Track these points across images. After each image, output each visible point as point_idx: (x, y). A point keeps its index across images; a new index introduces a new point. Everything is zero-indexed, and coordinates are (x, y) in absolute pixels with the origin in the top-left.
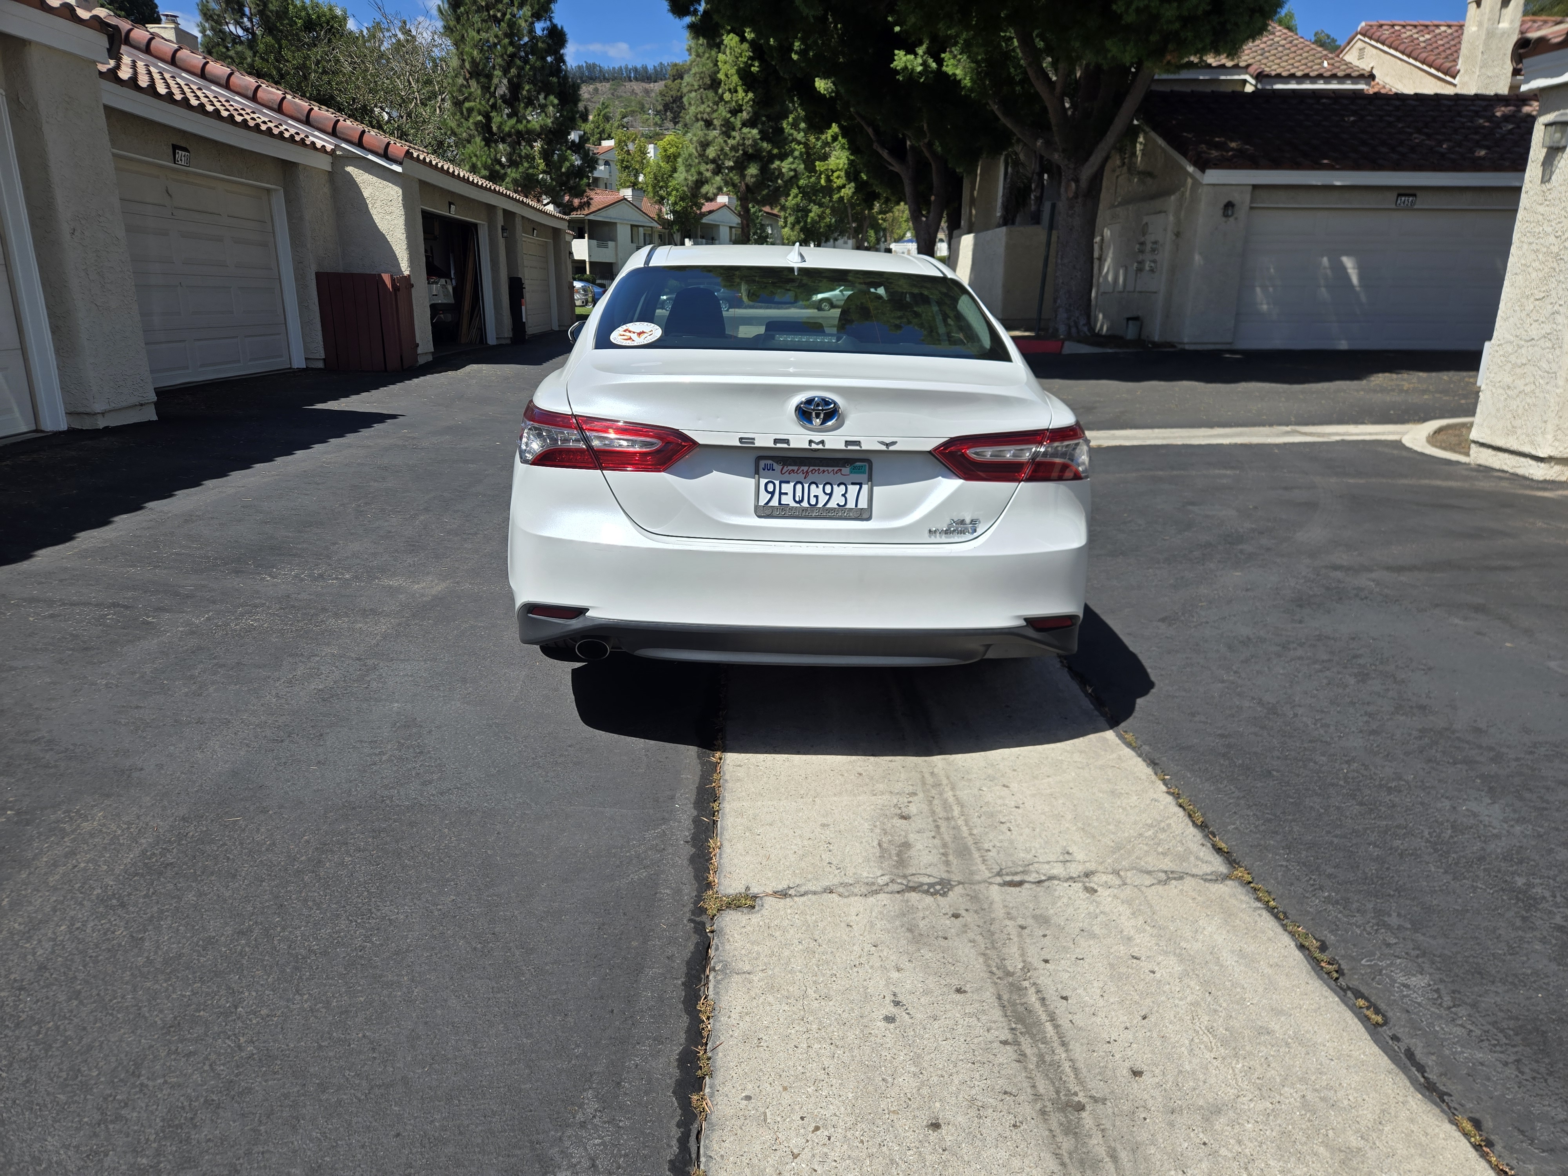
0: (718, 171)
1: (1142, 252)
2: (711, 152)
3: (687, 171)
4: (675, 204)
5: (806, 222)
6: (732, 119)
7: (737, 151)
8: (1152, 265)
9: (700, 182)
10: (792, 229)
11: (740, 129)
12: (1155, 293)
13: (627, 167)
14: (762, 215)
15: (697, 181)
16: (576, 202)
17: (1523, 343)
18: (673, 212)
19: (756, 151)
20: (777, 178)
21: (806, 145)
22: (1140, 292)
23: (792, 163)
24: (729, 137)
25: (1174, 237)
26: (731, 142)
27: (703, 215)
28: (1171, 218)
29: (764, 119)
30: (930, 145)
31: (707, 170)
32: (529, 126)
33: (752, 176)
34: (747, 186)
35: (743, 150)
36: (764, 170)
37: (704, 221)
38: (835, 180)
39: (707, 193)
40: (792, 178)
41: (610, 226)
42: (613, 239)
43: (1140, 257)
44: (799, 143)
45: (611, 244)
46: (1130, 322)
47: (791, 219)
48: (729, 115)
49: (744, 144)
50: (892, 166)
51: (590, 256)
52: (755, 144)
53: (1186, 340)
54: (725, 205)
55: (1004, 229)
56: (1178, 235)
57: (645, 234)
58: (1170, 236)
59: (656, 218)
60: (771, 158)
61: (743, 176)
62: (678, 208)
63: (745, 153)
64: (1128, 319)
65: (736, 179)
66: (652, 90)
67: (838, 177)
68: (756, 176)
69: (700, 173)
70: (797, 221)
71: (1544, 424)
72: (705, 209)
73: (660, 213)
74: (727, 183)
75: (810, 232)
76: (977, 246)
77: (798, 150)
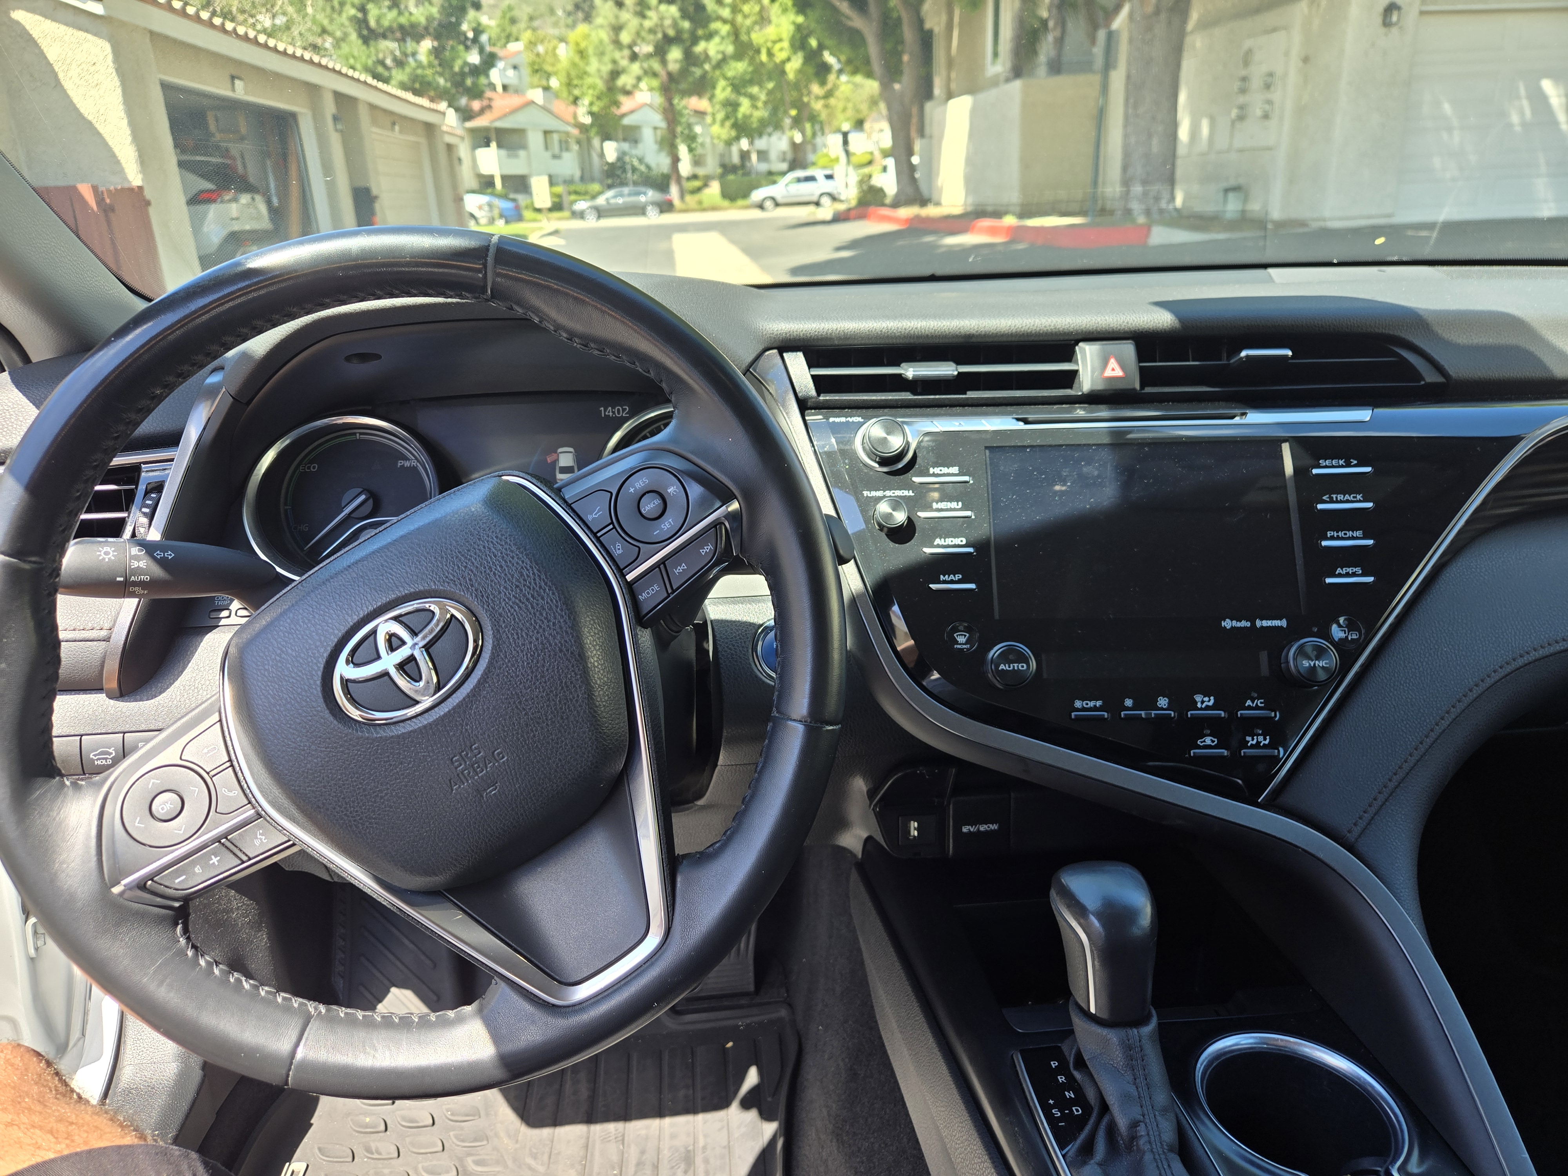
0: (634, 57)
1: (1243, 91)
2: (625, 37)
3: (600, 61)
4: (591, 104)
5: (736, 116)
7: (655, 34)
8: (1267, 107)
9: (615, 74)
10: (722, 125)
11: (657, 8)
12: (1269, 149)
13: (537, 71)
14: (687, 112)
15: (612, 71)
16: (476, 105)
18: (591, 113)
19: (677, 32)
20: (704, 62)
21: (732, 23)
22: (1241, 151)
23: (721, 43)
24: (645, 18)
25: (1301, 64)
26: (647, 24)
27: (624, 115)
28: (1297, 38)
31: (623, 60)
32: (413, 19)
33: (676, 61)
34: (670, 74)
35: (663, 32)
36: (688, 54)
37: (625, 120)
38: (778, 53)
39: (625, 85)
40: (720, 62)
41: (520, 132)
42: (524, 146)
43: (1241, 99)
44: (725, 21)
45: (522, 153)
46: (1231, 196)
47: (720, 116)
49: (662, 26)
50: (852, 20)
51: (500, 168)
52: (675, 24)
53: (1327, 214)
54: (646, 104)
55: (1017, 84)
56: (1306, 60)
57: (560, 141)
58: (1295, 62)
59: (572, 121)
60: (695, 40)
61: (664, 62)
62: (595, 109)
63: (665, 36)
64: (1227, 191)
65: (656, 65)
67: (781, 50)
68: (679, 61)
69: (614, 62)
70: (727, 117)
72: (624, 109)
73: (575, 116)
74: (646, 73)
75: (742, 129)
76: (975, 112)
77: (725, 29)
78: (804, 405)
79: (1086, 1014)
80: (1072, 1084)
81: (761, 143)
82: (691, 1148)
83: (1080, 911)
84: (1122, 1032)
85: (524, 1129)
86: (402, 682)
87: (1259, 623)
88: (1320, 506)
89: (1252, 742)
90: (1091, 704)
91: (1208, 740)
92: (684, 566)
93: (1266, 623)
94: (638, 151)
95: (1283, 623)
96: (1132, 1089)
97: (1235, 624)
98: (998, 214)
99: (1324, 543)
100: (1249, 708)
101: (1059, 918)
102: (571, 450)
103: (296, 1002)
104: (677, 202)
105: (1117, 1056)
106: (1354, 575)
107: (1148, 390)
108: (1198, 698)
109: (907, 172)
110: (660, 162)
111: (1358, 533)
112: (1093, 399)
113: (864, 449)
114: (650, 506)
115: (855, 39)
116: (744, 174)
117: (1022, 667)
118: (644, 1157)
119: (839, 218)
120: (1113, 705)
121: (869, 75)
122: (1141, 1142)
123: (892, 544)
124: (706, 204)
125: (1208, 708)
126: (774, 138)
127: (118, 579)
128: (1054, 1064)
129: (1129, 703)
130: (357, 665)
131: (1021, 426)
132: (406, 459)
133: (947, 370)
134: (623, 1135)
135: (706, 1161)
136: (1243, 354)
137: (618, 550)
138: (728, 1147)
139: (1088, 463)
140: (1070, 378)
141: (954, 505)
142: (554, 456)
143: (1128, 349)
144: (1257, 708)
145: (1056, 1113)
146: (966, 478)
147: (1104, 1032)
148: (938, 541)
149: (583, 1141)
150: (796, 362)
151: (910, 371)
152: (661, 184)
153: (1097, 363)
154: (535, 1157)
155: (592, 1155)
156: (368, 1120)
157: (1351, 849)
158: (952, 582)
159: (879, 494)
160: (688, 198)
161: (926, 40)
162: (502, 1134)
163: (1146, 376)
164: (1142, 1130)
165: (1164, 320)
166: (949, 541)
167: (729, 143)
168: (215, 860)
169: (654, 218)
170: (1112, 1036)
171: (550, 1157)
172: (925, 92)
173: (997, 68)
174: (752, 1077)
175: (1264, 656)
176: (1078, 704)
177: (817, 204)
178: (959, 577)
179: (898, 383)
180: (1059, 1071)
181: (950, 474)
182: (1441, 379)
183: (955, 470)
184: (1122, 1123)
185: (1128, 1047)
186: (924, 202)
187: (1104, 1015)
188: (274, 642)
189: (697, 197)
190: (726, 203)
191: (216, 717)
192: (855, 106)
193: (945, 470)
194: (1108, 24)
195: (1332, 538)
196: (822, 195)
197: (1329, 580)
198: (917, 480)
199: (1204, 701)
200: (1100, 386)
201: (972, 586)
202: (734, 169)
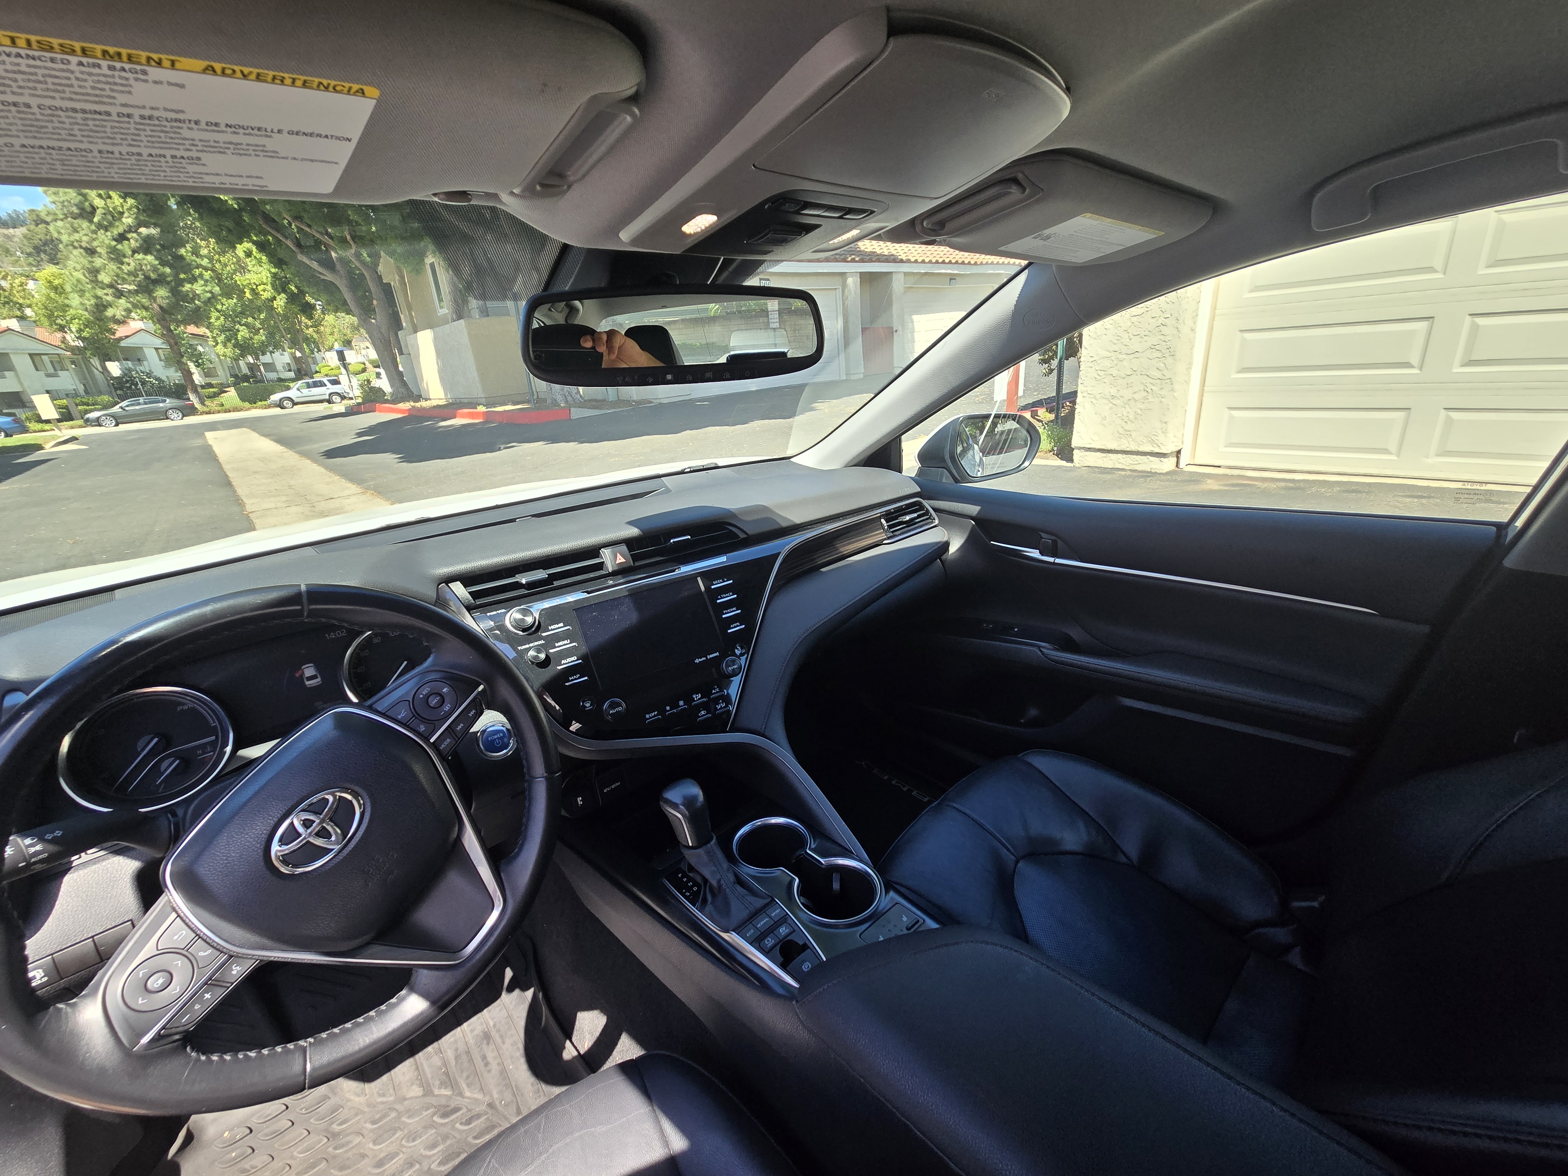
0: (119, 294)
2: (105, 278)
3: (81, 296)
4: (80, 331)
5: (236, 339)
6: (119, 247)
7: (136, 276)
9: (101, 307)
10: (225, 346)
11: (132, 256)
14: (187, 337)
15: (96, 305)
17: (1124, 356)
18: (81, 339)
19: (159, 275)
20: (193, 299)
21: (213, 270)
23: (206, 285)
24: (122, 263)
26: (125, 268)
27: (120, 339)
29: (158, 247)
30: (358, 255)
31: (107, 296)
33: (163, 298)
34: (161, 307)
35: (144, 275)
36: (175, 292)
37: (123, 344)
38: (262, 293)
39: (114, 316)
40: (209, 299)
44: (205, 268)
45: (9, 374)
47: (221, 339)
48: (114, 243)
49: (142, 270)
50: (324, 275)
52: (155, 270)
54: (142, 330)
55: (462, 321)
57: (51, 362)
59: (62, 345)
60: (181, 283)
61: (152, 299)
62: (86, 334)
63: (147, 278)
65: (144, 300)
66: (14, 236)
67: (264, 290)
68: (168, 297)
69: (98, 298)
70: (228, 339)
71: (1164, 425)
72: (119, 334)
73: (64, 340)
74: (135, 306)
75: (245, 348)
76: (436, 340)
77: (207, 275)
78: (469, 608)
79: (688, 847)
80: (690, 879)
81: (266, 358)
82: (486, 1030)
83: (675, 806)
84: (704, 848)
85: (368, 1087)
86: (319, 842)
87: (709, 657)
88: (718, 601)
89: (719, 707)
90: (653, 714)
91: (703, 713)
92: (462, 725)
93: (711, 656)
94: (145, 367)
95: (717, 654)
96: (714, 868)
97: (700, 660)
98: (473, 405)
99: (724, 616)
100: (715, 693)
101: (666, 812)
102: (312, 665)
103: (291, 1046)
104: (198, 405)
105: (705, 858)
106: (737, 626)
107: (637, 564)
108: (694, 696)
109: (397, 377)
110: (173, 376)
111: (734, 609)
112: (614, 574)
113: (512, 626)
114: (434, 701)
115: (329, 289)
116: (256, 382)
117: (620, 709)
118: (459, 1051)
119: (350, 412)
120: (662, 711)
121: (349, 312)
122: (724, 886)
123: (540, 670)
124: (227, 406)
125: (699, 699)
126: (277, 354)
127: (21, 865)
128: (680, 875)
129: (668, 708)
130: (287, 844)
131: (586, 595)
132: (183, 704)
133: (541, 574)
134: (440, 1048)
135: (498, 1031)
136: (672, 541)
137: (422, 728)
138: (509, 1016)
139: (622, 606)
140: (600, 566)
141: (566, 642)
142: (300, 672)
143: (624, 548)
144: (717, 692)
145: (687, 894)
146: (568, 627)
147: (698, 851)
148: (563, 662)
149: (414, 1067)
150: (458, 588)
151: (523, 579)
152: (179, 392)
153: (612, 558)
154: (384, 1095)
155: (423, 1070)
156: (234, 1154)
157: (763, 736)
158: (576, 679)
159: (527, 646)
160: (208, 402)
161: (387, 290)
162: (352, 1097)
163: (635, 558)
164: (722, 882)
165: (634, 532)
166: (569, 660)
167: (236, 360)
168: (207, 996)
169: (177, 421)
170: (700, 851)
171: (394, 1089)
172: (396, 324)
173: (444, 310)
174: (509, 973)
175: (714, 670)
176: (647, 716)
177: (329, 401)
178: (578, 676)
179: (517, 586)
180: (683, 877)
181: (558, 628)
182: (745, 536)
183: (561, 625)
184: (714, 883)
185: (708, 853)
186: (418, 398)
187: (695, 845)
188: (218, 854)
189: (217, 401)
190: (247, 404)
191: (174, 915)
192: (340, 331)
193: (557, 626)
194: (511, 289)
195: (726, 613)
196: (330, 394)
197: (729, 631)
198: (544, 634)
199: (697, 697)
200: (616, 568)
201: (586, 678)
202: (246, 378)
